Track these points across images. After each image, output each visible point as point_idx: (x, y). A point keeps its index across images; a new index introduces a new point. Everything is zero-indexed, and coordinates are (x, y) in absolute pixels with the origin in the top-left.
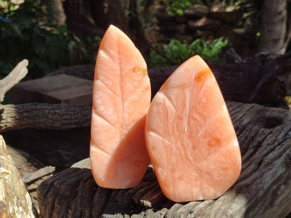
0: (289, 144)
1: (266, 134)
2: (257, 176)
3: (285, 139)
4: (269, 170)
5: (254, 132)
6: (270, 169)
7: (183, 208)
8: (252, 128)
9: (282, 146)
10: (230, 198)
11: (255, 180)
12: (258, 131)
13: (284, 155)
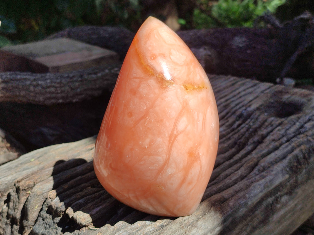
0: (300, 141)
1: (274, 126)
2: (242, 186)
3: (298, 133)
4: (261, 178)
5: (260, 122)
6: (264, 177)
7: (123, 231)
8: (259, 116)
9: (290, 144)
10: (193, 218)
11: (237, 192)
12: (265, 121)
13: (290, 156)
